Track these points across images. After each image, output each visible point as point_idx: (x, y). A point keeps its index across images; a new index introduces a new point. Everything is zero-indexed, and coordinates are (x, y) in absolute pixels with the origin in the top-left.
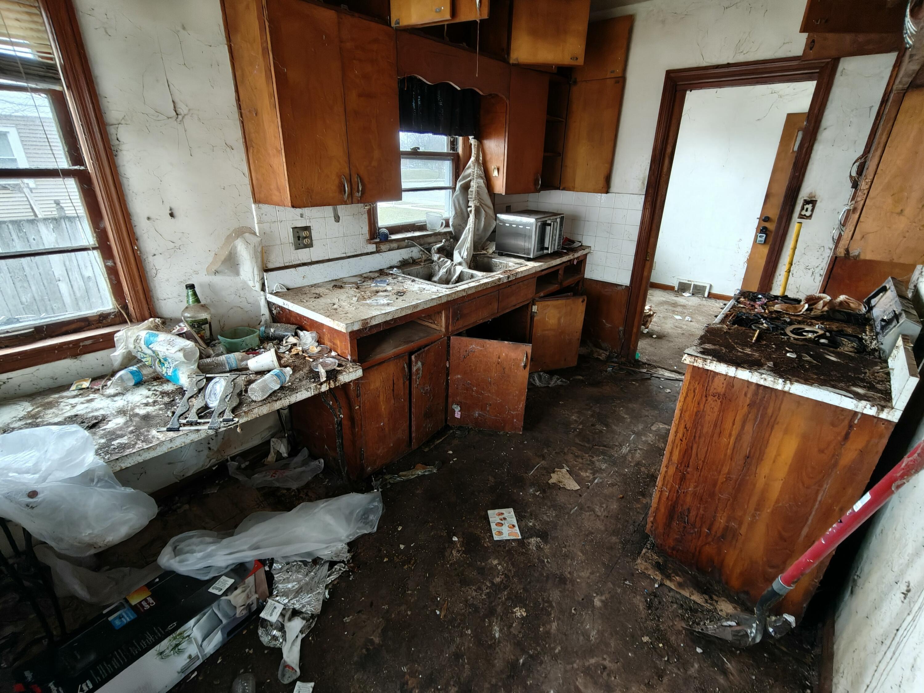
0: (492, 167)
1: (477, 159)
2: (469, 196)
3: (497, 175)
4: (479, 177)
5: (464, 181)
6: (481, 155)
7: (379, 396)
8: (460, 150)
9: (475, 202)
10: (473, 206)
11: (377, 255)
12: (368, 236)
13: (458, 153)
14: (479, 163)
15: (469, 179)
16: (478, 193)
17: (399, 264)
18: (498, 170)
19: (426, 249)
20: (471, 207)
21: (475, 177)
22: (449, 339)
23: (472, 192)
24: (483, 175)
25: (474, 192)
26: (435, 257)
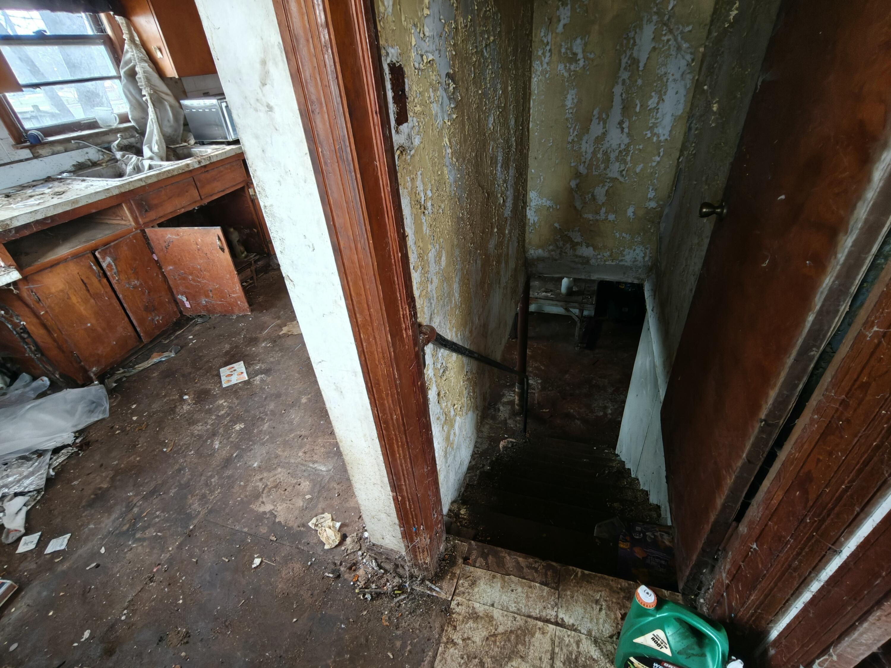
0: (153, 47)
1: (132, 40)
2: (139, 84)
3: (162, 57)
4: (142, 60)
5: (127, 68)
6: (135, 34)
7: (69, 298)
8: (109, 32)
9: (146, 89)
10: (147, 94)
11: (35, 161)
12: (11, 141)
13: (108, 35)
14: (136, 45)
15: (132, 64)
16: (148, 80)
17: (73, 169)
18: (160, 50)
19: (105, 148)
20: (145, 96)
21: (137, 61)
22: (143, 232)
23: (140, 78)
24: (147, 58)
25: (142, 79)
26: (118, 155)
